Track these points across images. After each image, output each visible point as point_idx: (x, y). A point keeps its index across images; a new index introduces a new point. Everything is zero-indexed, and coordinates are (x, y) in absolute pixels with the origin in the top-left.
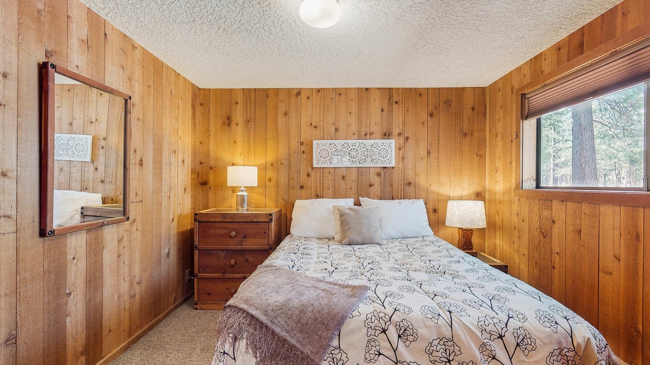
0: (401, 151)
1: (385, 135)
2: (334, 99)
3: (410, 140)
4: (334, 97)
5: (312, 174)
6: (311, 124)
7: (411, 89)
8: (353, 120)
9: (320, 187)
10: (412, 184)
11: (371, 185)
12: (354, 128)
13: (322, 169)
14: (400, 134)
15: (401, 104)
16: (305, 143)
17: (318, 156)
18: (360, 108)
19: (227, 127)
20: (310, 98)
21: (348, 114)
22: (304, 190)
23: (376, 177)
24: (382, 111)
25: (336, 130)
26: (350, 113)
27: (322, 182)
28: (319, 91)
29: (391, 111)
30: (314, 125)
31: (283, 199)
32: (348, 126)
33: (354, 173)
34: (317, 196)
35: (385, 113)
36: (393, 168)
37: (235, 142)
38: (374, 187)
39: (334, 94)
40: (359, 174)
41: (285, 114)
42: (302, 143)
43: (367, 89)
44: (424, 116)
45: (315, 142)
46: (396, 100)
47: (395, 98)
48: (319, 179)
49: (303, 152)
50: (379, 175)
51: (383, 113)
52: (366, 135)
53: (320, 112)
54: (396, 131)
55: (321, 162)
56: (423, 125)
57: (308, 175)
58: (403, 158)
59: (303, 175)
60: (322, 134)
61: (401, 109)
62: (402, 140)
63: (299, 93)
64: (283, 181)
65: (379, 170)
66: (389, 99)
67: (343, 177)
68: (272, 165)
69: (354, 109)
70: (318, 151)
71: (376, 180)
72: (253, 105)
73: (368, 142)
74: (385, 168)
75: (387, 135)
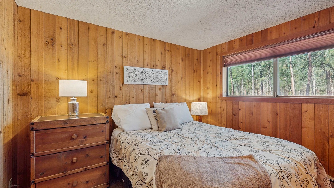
0: (170, 77)
1: (163, 67)
2: (136, 42)
3: (174, 71)
4: (136, 40)
5: (123, 88)
6: (122, 55)
7: (174, 45)
8: (147, 56)
9: (128, 97)
10: (175, 95)
11: (156, 95)
12: (147, 61)
13: (129, 85)
14: (169, 68)
15: (170, 52)
16: (118, 67)
17: (127, 76)
18: (150, 50)
19: (50, 47)
20: (121, 38)
21: (144, 52)
22: (117, 99)
23: (159, 91)
24: (162, 54)
25: (138, 61)
26: (145, 52)
27: (129, 93)
28: (127, 34)
29: (165, 54)
30: (124, 55)
31: (102, 105)
32: (144, 60)
33: (147, 88)
34: (126, 102)
35: (163, 55)
36: (167, 86)
37: (59, 60)
38: (158, 96)
39: (136, 38)
40: (151, 88)
41: (104, 45)
42: (116, 67)
43: (154, 40)
44: (180, 60)
45: (125, 67)
46: (168, 49)
47: (167, 48)
48: (127, 91)
49: (117, 73)
50: (160, 89)
51: (162, 55)
52: (154, 66)
53: (128, 48)
54: (168, 66)
55: (129, 80)
56: (179, 64)
57: (120, 89)
58: (171, 81)
59: (117, 88)
60: (129, 62)
61: (170, 54)
62: (170, 71)
63: (113, 32)
64: (103, 92)
65: (160, 86)
66: (165, 48)
67: (142, 91)
68: (93, 81)
69: (147, 50)
70: (127, 73)
71: (159, 92)
72: (76, 34)
73: (156, 70)
74: (163, 85)
75: (164, 68)
